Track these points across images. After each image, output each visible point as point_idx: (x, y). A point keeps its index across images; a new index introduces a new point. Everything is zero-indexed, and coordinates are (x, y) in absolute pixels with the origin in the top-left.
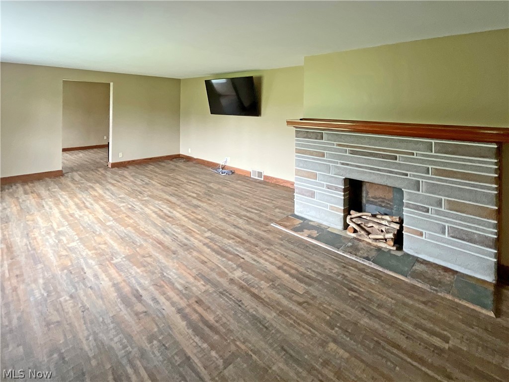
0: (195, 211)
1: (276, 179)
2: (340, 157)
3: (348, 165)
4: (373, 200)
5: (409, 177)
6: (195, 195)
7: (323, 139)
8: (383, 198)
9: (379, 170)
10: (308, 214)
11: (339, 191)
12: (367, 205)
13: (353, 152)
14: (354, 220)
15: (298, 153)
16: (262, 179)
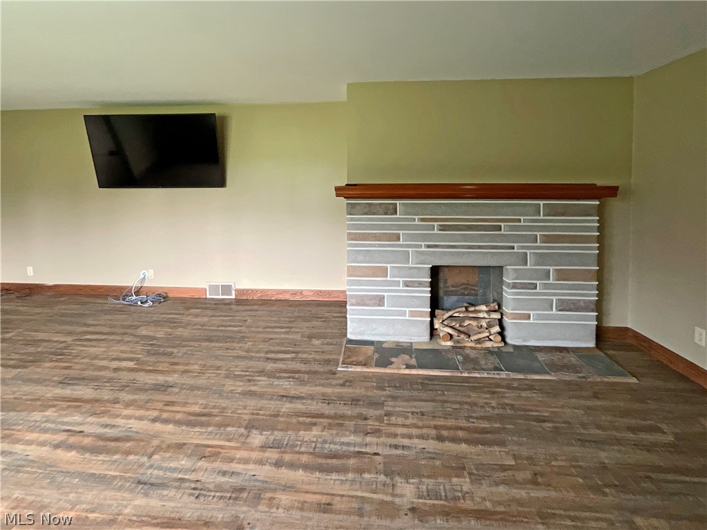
0: (168, 398)
1: (262, 291)
2: (424, 237)
3: (436, 246)
4: (454, 289)
5: (516, 250)
6: (131, 364)
7: (396, 214)
8: (465, 284)
9: (480, 247)
10: (375, 332)
11: (424, 287)
12: (445, 298)
13: (443, 228)
14: (446, 323)
15: (352, 239)
16: (233, 297)
